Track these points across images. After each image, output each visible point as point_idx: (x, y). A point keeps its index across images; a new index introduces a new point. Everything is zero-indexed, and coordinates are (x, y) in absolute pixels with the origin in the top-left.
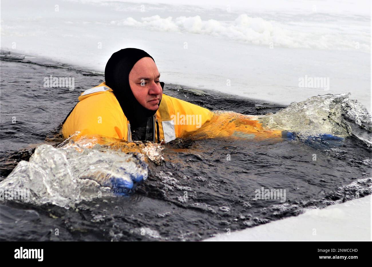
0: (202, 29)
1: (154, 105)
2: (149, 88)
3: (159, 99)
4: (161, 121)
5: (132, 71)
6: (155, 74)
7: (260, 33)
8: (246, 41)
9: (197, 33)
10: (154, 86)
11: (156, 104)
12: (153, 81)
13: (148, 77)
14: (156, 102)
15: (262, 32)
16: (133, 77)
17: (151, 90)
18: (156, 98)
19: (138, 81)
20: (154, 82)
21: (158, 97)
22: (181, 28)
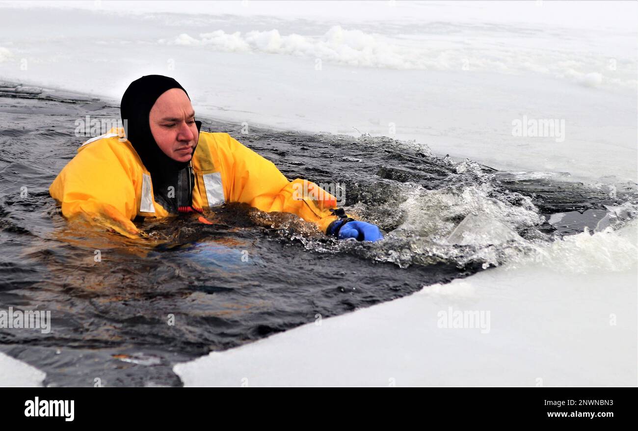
0: (281, 48)
1: (184, 155)
2: (178, 131)
3: (192, 147)
4: (201, 174)
5: (155, 108)
6: (186, 112)
7: (359, 50)
8: (340, 61)
9: (275, 53)
10: (184, 129)
11: (188, 154)
12: (184, 121)
13: (177, 117)
14: (186, 151)
15: (361, 49)
16: (156, 116)
17: (180, 135)
18: (187, 146)
19: (162, 122)
20: (184, 124)
21: (191, 144)
22: (253, 46)
